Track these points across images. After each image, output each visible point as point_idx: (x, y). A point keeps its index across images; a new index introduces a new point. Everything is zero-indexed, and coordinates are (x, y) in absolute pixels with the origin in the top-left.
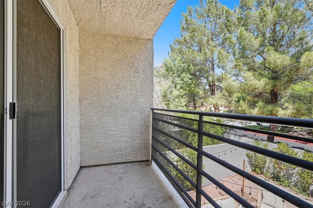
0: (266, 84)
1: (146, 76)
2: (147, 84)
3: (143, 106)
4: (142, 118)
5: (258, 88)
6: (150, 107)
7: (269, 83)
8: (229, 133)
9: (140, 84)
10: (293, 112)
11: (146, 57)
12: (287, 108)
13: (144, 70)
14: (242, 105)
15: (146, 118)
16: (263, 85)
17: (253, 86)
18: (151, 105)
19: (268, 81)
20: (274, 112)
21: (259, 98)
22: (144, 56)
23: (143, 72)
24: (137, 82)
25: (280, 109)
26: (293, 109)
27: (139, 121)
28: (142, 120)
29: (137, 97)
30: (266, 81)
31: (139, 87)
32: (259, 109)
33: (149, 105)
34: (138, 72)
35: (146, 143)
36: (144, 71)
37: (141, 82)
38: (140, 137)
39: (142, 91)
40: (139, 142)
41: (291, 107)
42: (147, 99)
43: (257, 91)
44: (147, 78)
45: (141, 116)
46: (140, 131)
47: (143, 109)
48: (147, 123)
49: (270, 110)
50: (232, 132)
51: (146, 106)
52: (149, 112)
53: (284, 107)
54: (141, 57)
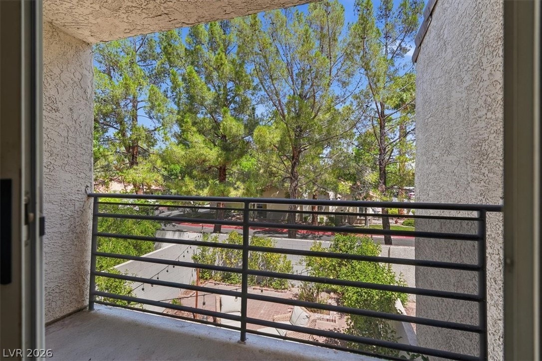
0: (219, 156)
1: (78, 122)
2: (79, 140)
3: (69, 190)
4: (65, 218)
5: (209, 161)
6: (84, 191)
7: (221, 154)
8: (164, 230)
9: (61, 139)
10: (244, 192)
11: (76, 80)
12: (238, 187)
13: (71, 107)
14: (187, 183)
15: (76, 215)
16: (216, 157)
17: (203, 157)
18: (87, 186)
19: (220, 152)
20: (225, 193)
21: (209, 173)
22: (73, 77)
23: (68, 112)
24: (53, 132)
25: (232, 189)
26: (244, 189)
27: (58, 226)
28: (64, 222)
29: (52, 168)
30: (218, 152)
31: (57, 146)
32: (209, 190)
33: (83, 188)
34: (57, 110)
35: (75, 273)
36: (71, 109)
37: (65, 134)
38: (60, 262)
39: (66, 155)
40: (56, 275)
41: (242, 187)
42: (78, 175)
43: (207, 164)
44: (78, 127)
45: (62, 213)
46: (61, 249)
47: (68, 197)
48: (77, 227)
49: (221, 190)
50: (169, 226)
51: (75, 189)
52: (82, 203)
53: (236, 186)
54: (63, 76)
